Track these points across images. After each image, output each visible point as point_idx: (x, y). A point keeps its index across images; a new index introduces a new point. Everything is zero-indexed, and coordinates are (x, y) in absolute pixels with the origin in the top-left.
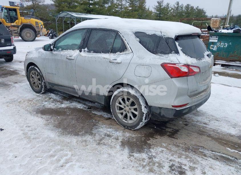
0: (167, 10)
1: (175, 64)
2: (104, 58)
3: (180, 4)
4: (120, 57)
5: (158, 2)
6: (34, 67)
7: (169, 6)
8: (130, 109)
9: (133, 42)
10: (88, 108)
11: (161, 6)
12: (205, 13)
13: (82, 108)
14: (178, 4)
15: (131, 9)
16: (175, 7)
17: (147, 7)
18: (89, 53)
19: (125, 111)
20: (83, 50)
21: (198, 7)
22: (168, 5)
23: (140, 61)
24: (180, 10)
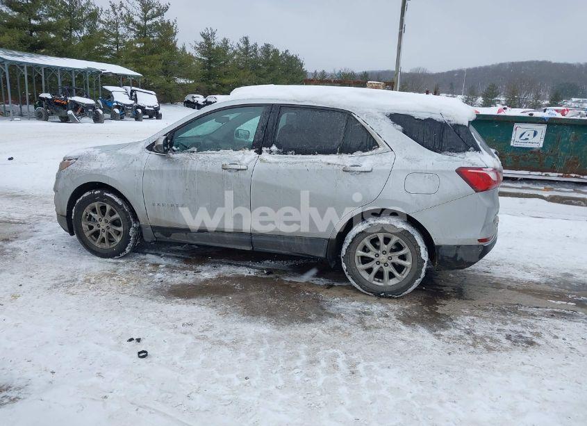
0: (225, 55)
1: (480, 169)
2: (329, 164)
3: (251, 43)
4: (366, 160)
5: (203, 35)
6: (102, 193)
7: (229, 44)
8: (390, 258)
9: (388, 133)
10: (268, 274)
11: (210, 45)
12: (302, 65)
13: (252, 274)
14: (246, 42)
15: (141, 48)
16: (240, 49)
17: (179, 46)
18: (285, 156)
19: (378, 263)
20: (264, 149)
21: (287, 51)
22: (225, 42)
23: (414, 166)
24: (251, 56)
